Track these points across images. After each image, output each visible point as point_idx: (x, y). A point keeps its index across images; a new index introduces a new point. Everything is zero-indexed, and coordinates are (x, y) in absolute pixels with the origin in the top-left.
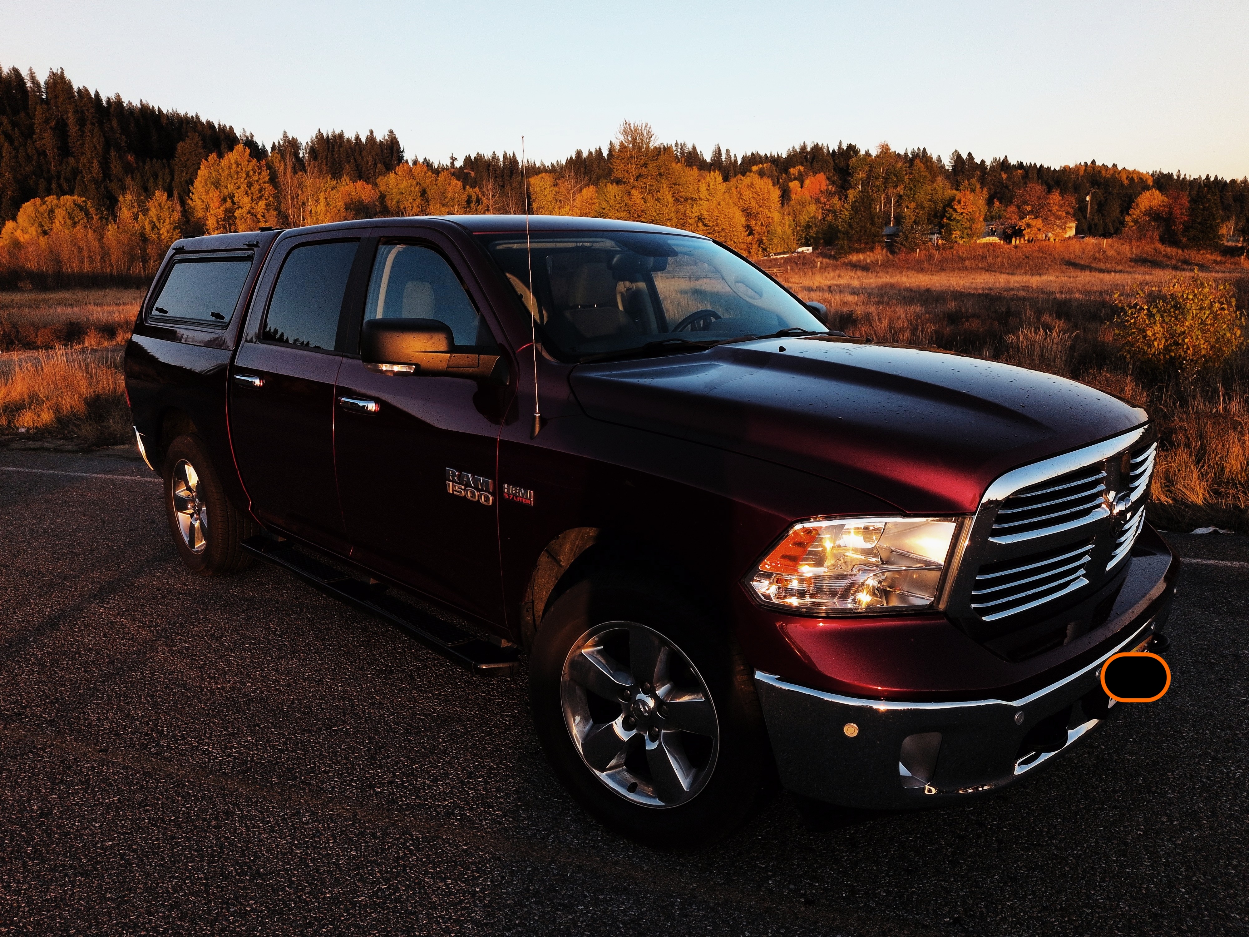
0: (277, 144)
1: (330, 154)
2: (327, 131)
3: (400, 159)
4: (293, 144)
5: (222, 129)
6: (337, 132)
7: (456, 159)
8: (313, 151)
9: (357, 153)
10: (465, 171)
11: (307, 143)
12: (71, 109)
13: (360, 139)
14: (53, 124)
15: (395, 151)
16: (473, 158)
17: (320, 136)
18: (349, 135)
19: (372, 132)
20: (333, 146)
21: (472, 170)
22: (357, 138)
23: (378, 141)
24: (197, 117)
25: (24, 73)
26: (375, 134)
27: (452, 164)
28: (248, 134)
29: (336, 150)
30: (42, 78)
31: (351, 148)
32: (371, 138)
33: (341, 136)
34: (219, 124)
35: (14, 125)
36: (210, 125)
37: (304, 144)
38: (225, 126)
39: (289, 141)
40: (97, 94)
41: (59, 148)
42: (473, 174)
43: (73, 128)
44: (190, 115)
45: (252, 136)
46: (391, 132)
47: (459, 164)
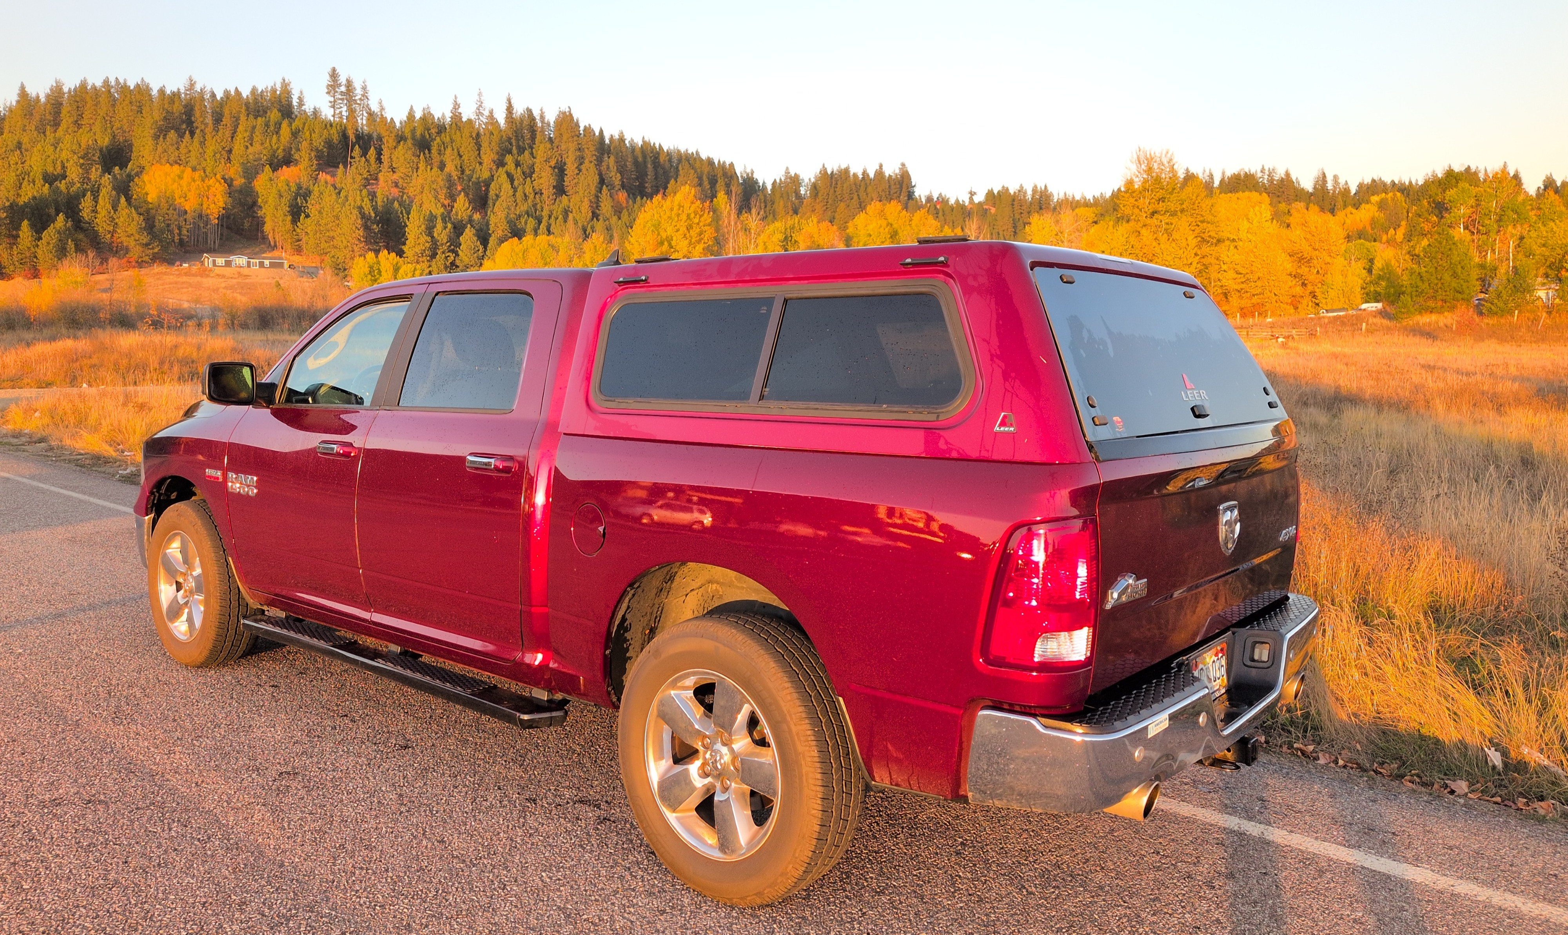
0: (778, 181)
1: (832, 191)
2: (832, 167)
3: (910, 195)
4: (794, 181)
5: (722, 166)
6: (843, 167)
7: (975, 193)
8: (814, 187)
9: (862, 189)
10: (985, 207)
11: (810, 180)
12: (572, 146)
13: (868, 175)
14: (553, 163)
15: (904, 186)
16: (996, 192)
17: (824, 172)
18: (856, 169)
19: (881, 166)
20: (837, 181)
21: (994, 205)
22: (865, 173)
23: (887, 175)
24: (697, 153)
25: (536, 114)
26: (884, 168)
27: (971, 199)
28: (749, 171)
29: (839, 186)
30: (551, 117)
31: (855, 184)
32: (880, 173)
33: (847, 170)
34: (719, 161)
35: (518, 164)
36: (710, 162)
37: (806, 180)
38: (724, 162)
39: (791, 178)
40: (601, 131)
41: (554, 187)
42: (993, 210)
43: (571, 168)
44: (690, 152)
45: (752, 172)
46: (903, 165)
47: (979, 198)
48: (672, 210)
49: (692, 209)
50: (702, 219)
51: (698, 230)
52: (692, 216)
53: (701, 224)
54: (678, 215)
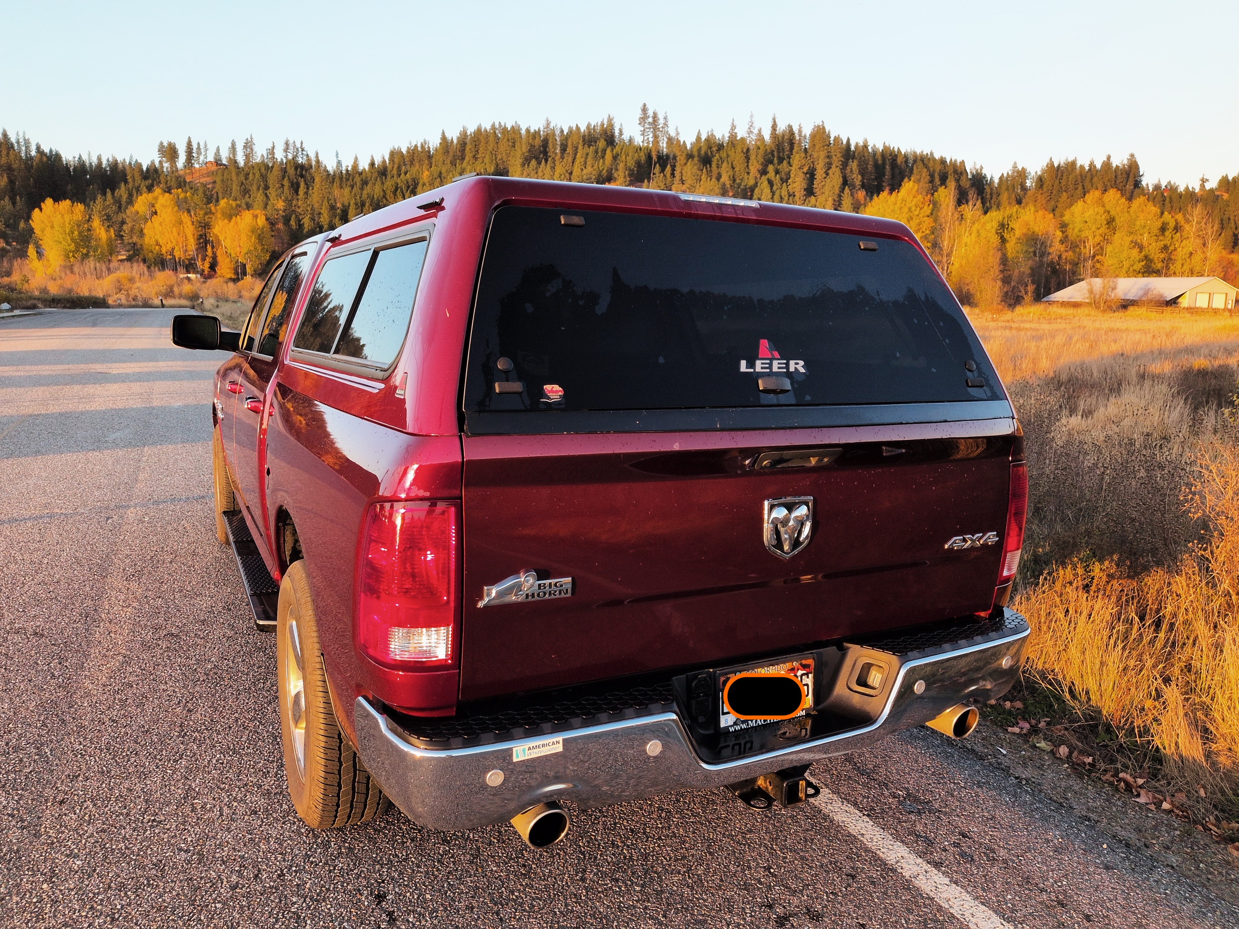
48: (895, 204)
49: (914, 203)
50: (922, 211)
51: (918, 221)
52: (913, 208)
53: (921, 215)
54: (901, 208)
